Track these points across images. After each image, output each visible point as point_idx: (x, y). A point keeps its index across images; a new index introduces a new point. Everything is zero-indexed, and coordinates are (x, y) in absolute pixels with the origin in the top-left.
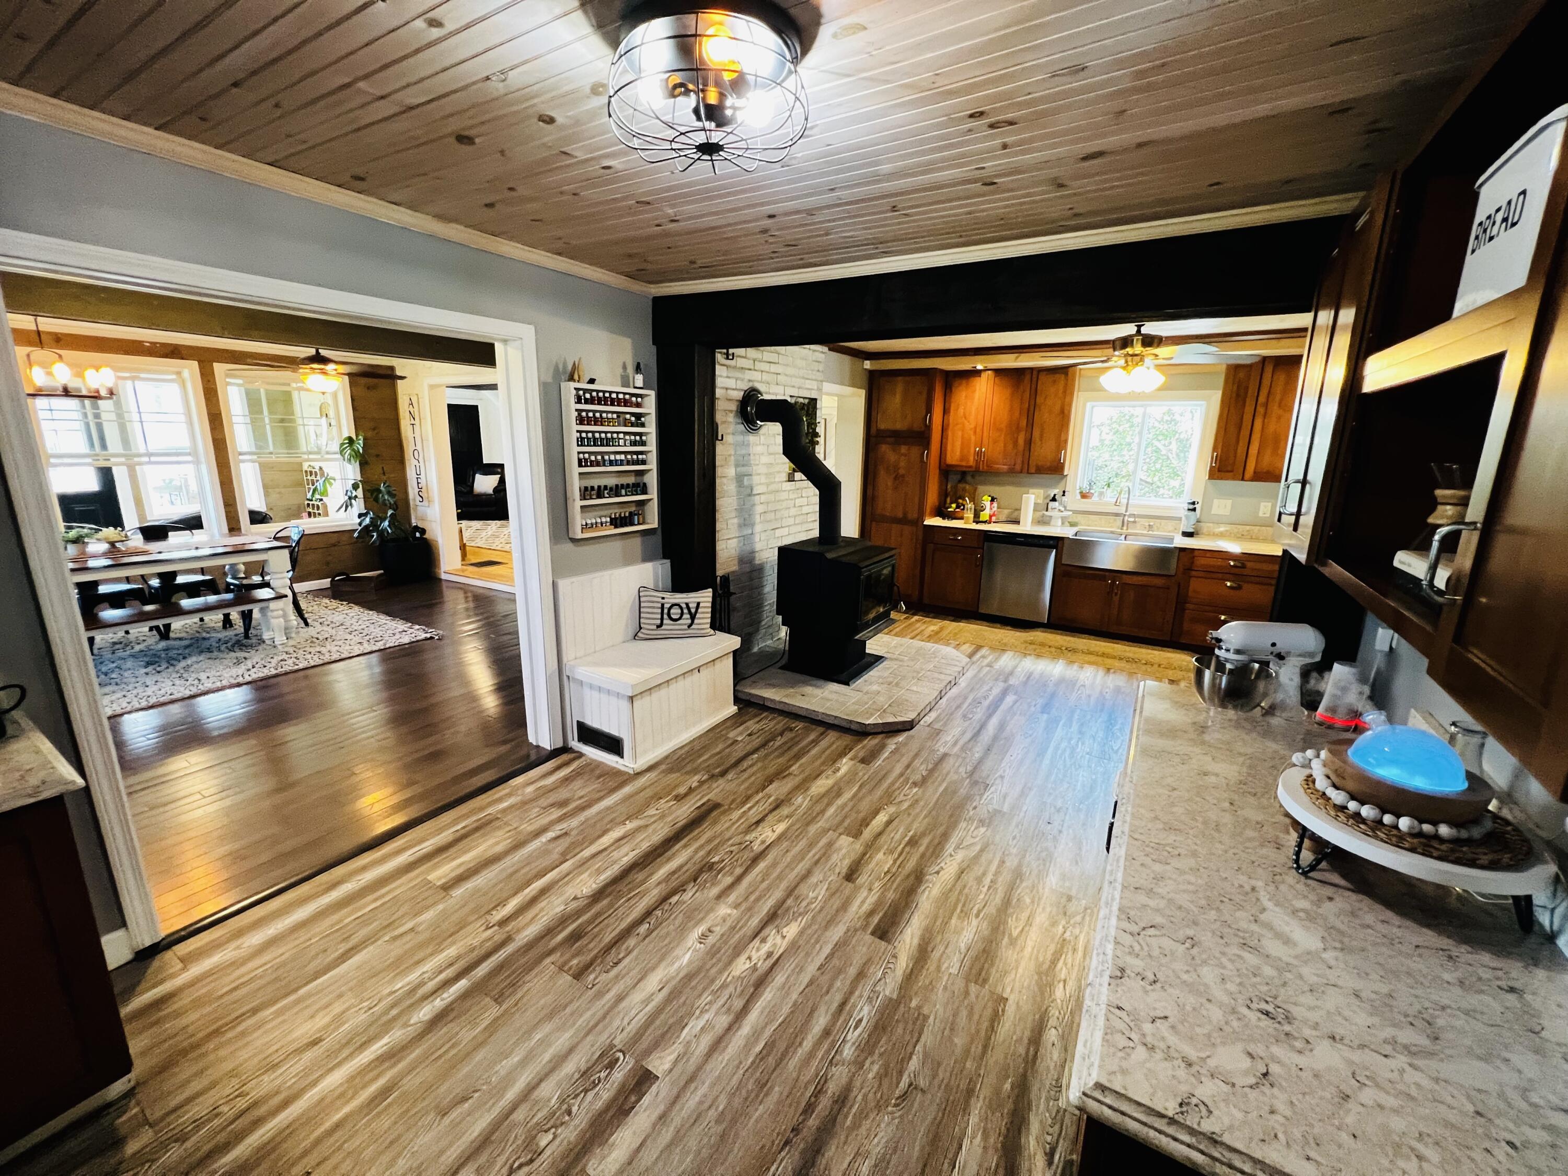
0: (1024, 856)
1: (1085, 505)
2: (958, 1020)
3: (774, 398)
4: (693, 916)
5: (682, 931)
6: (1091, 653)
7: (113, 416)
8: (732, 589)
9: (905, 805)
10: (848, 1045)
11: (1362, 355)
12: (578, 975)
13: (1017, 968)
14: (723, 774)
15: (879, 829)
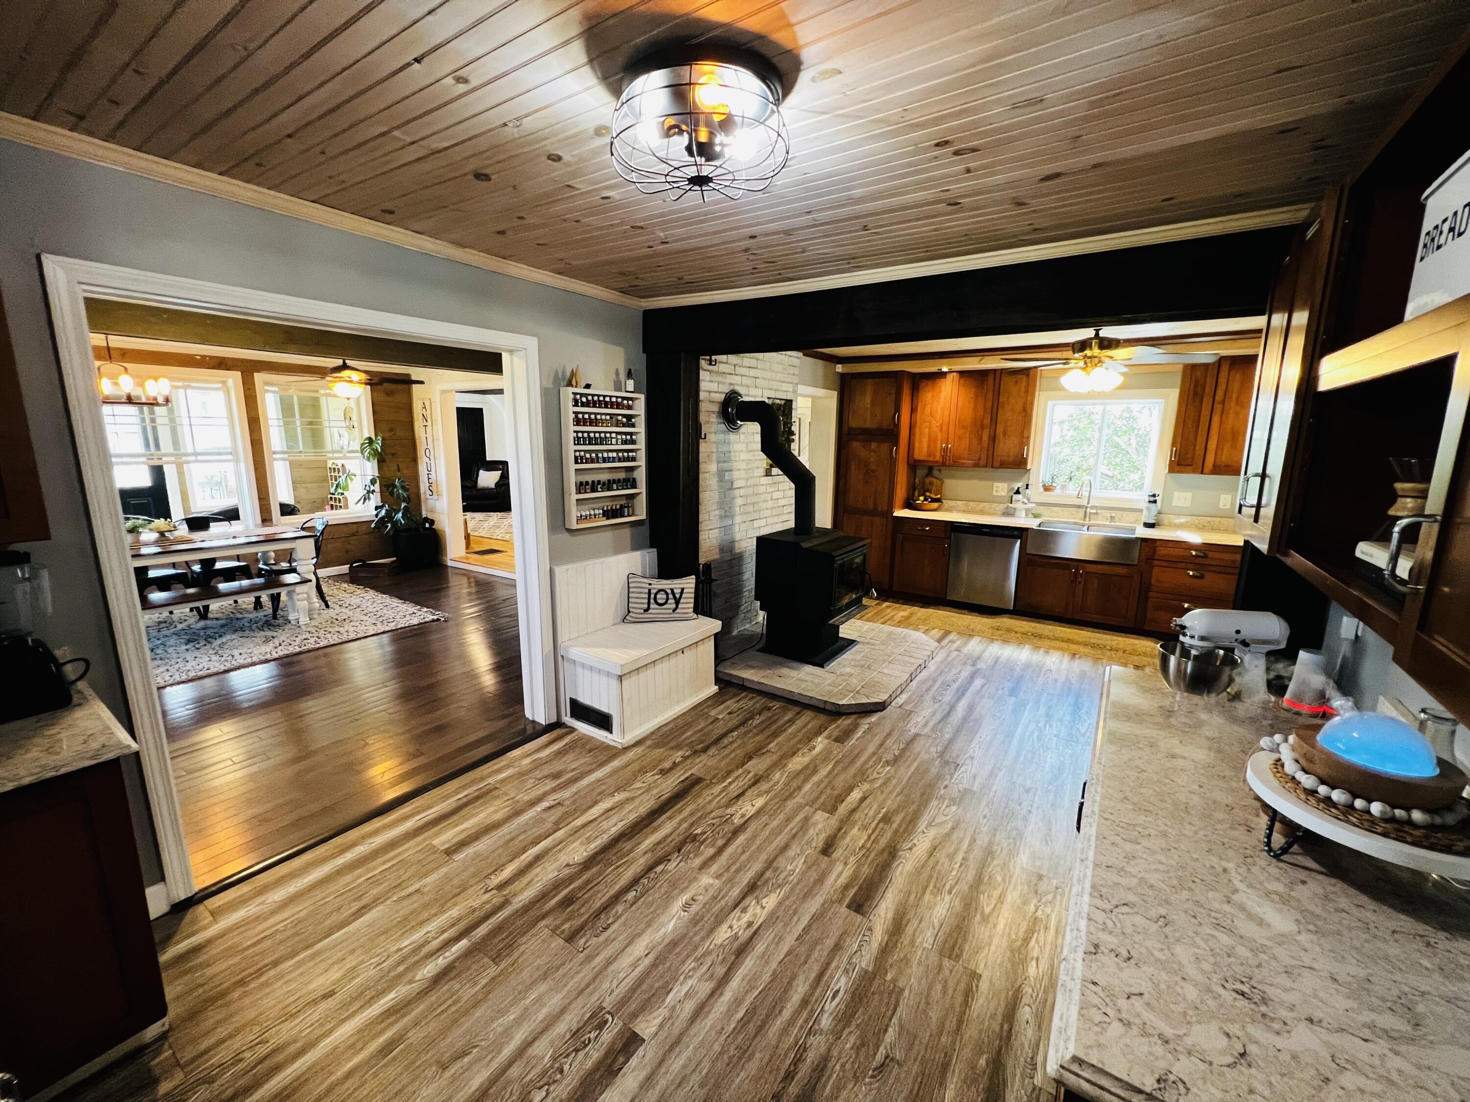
0: (995, 835)
1: (1048, 497)
2: (933, 993)
3: (753, 399)
4: (676, 886)
5: (668, 899)
6: (1056, 639)
7: (166, 421)
8: (714, 576)
9: (880, 782)
10: (826, 1016)
11: (1316, 356)
12: (571, 938)
13: (990, 944)
14: (705, 750)
15: (853, 806)
